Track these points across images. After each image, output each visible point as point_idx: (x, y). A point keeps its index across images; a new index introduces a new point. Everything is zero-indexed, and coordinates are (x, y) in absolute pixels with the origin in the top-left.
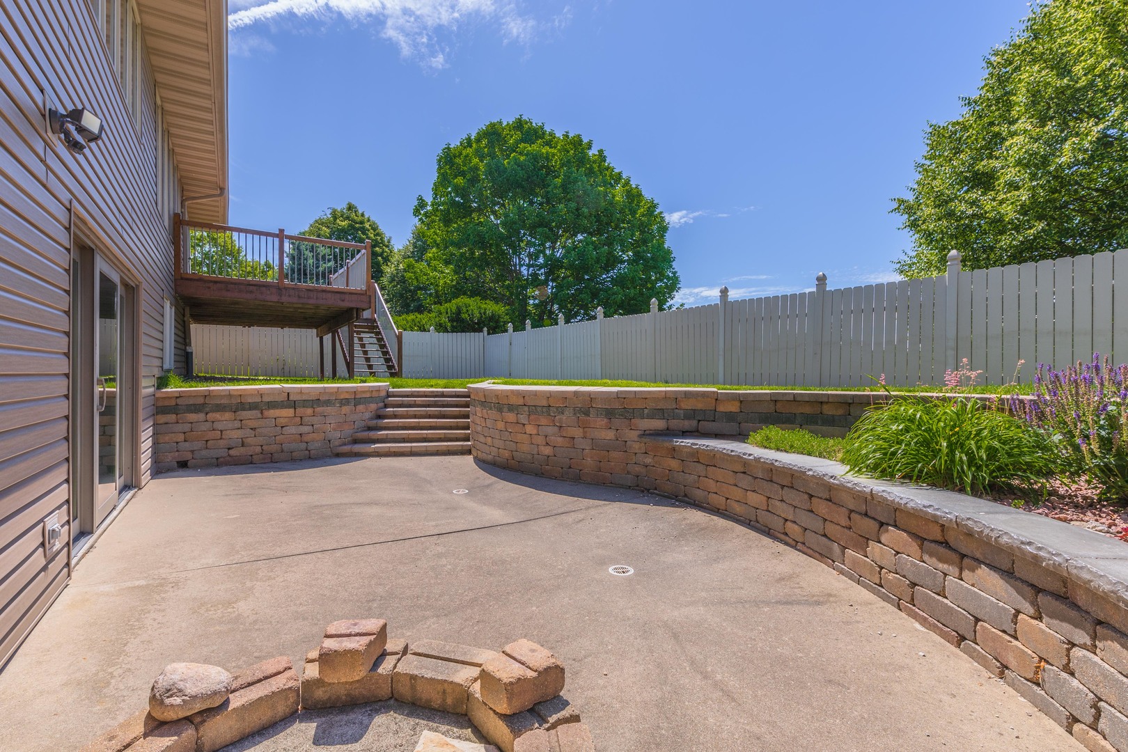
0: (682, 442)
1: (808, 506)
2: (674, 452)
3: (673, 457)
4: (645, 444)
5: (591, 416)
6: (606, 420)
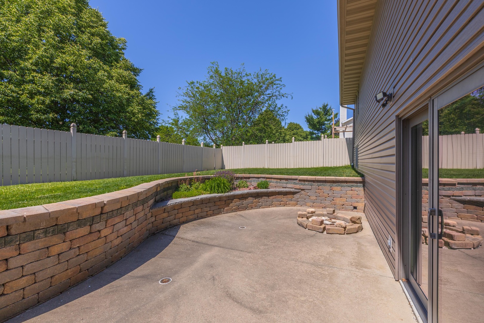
1: (214, 205)
2: (165, 210)
3: (164, 212)
4: (152, 212)
5: (138, 206)
6: (142, 206)
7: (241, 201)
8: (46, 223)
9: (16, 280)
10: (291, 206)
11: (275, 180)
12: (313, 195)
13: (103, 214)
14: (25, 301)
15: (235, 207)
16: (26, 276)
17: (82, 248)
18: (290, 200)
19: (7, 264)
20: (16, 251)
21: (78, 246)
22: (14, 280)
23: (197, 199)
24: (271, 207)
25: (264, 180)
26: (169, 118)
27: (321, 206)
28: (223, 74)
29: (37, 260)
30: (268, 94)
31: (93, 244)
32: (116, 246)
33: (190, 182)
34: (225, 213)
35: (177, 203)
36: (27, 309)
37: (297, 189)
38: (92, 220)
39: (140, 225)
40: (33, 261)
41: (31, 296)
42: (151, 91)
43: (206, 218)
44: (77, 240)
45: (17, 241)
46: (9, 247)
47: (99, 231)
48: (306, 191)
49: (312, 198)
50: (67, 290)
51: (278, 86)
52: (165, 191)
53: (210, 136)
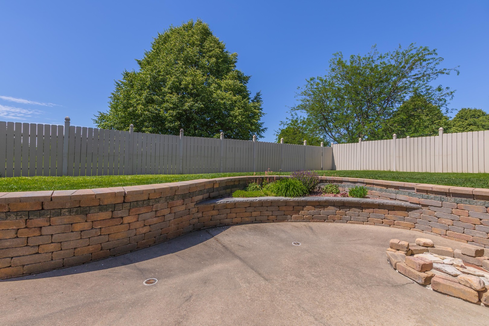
0: (221, 202)
1: (278, 209)
2: (214, 208)
3: (213, 210)
4: (198, 208)
5: (175, 200)
6: (182, 200)
7: (317, 210)
8: (70, 204)
9: (47, 244)
10: (401, 228)
11: (379, 188)
12: (445, 217)
13: (126, 202)
14: (53, 262)
15: (307, 216)
16: (54, 243)
17: (103, 229)
18: (400, 218)
19: (41, 231)
20: (47, 222)
21: (99, 227)
22: (45, 244)
23: (254, 200)
24: (366, 224)
25: (362, 185)
26: (288, 119)
27: (465, 238)
28: (348, 64)
29: (63, 232)
30: (413, 76)
31: (115, 228)
32: (143, 234)
33: (261, 181)
34: (292, 221)
35: (229, 201)
36: (54, 269)
37: (415, 204)
38: (114, 207)
39: (178, 219)
40: (60, 232)
41: (57, 260)
42: (258, 94)
43: (266, 222)
44: (98, 222)
45: (48, 215)
46: (42, 218)
47: (122, 218)
48: (431, 208)
49: (443, 221)
50: (89, 263)
51: (431, 61)
52: (228, 189)
53: (332, 135)
